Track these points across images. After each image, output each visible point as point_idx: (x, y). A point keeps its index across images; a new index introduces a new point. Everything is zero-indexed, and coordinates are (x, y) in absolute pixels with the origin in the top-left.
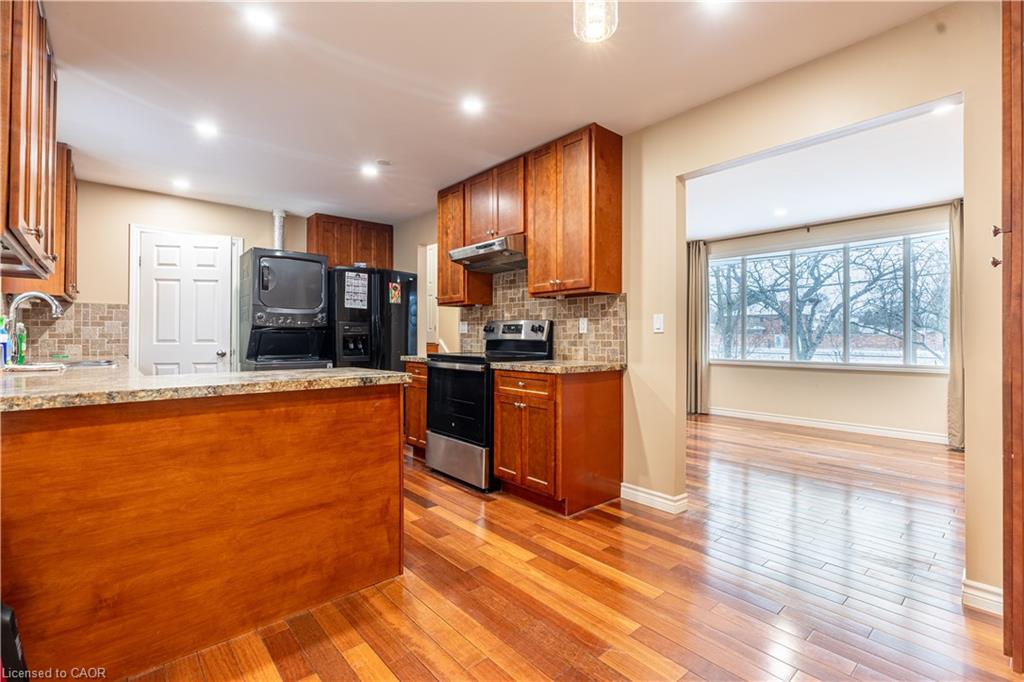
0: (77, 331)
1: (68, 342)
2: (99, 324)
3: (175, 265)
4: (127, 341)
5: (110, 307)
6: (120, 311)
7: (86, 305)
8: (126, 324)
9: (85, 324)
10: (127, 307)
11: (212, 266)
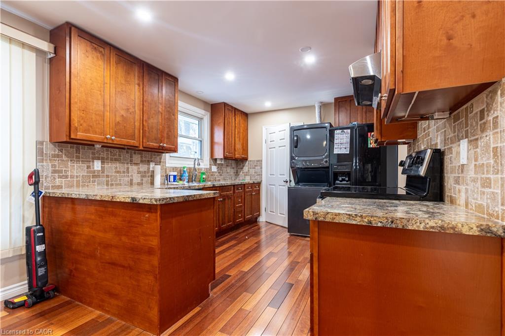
0: (249, 171)
1: (247, 175)
2: (255, 168)
3: (273, 141)
4: (262, 175)
5: (257, 161)
6: (260, 162)
7: (251, 161)
8: (261, 168)
9: (251, 168)
10: (261, 161)
11: (284, 139)
